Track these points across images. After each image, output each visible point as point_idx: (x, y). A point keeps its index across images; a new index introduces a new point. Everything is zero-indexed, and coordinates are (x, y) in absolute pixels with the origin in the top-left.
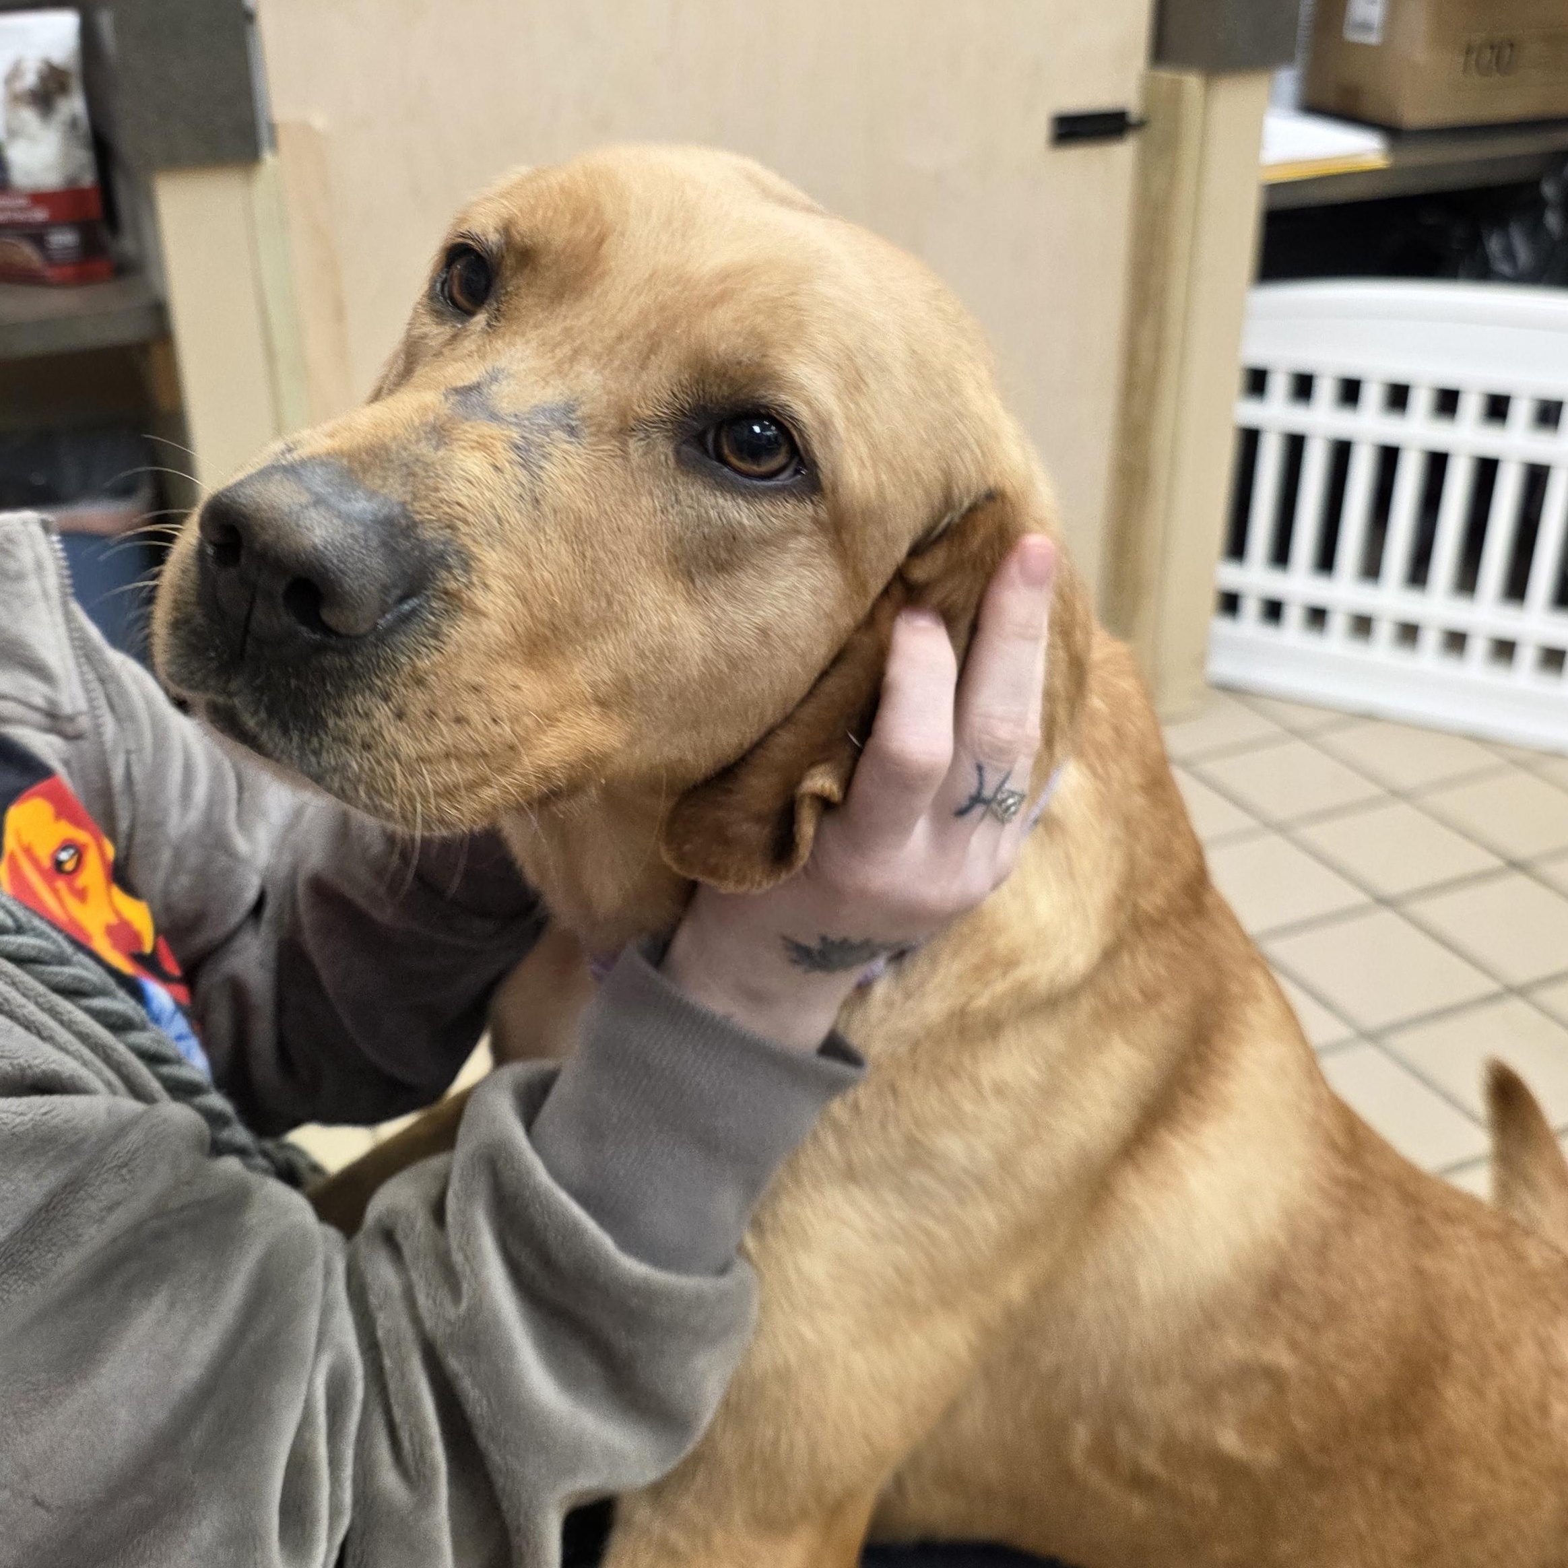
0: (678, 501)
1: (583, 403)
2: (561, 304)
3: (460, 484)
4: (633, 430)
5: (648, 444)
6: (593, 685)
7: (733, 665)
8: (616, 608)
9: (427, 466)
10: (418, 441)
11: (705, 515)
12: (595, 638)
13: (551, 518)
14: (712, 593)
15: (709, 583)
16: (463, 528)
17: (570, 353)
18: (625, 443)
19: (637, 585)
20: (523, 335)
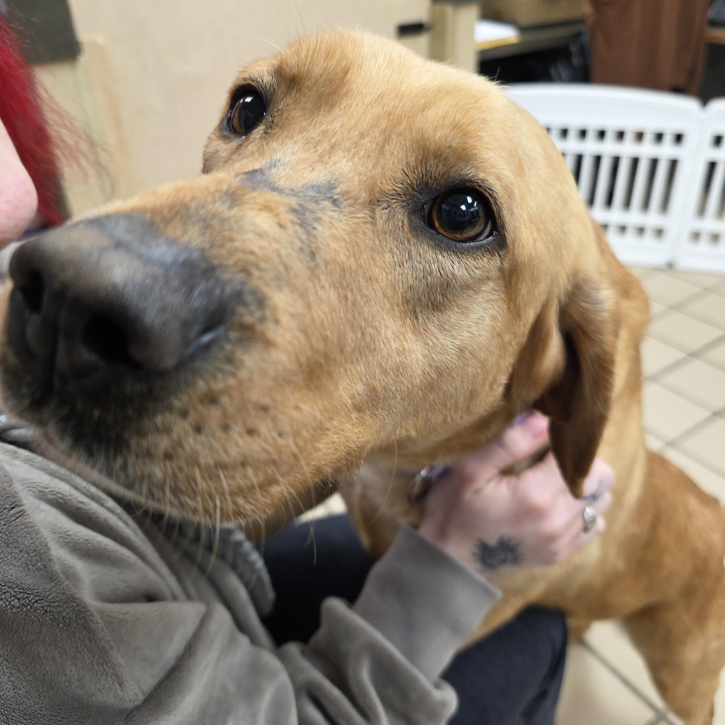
0: (410, 258)
1: (342, 182)
2: (318, 114)
3: (251, 236)
4: (379, 201)
5: (390, 212)
6: (352, 397)
7: (440, 374)
8: (368, 338)
9: (223, 221)
10: (214, 202)
11: (429, 269)
12: (352, 362)
13: (323, 268)
14: (429, 326)
15: (428, 318)
16: (256, 274)
17: (328, 148)
18: (373, 211)
19: (382, 321)
20: (292, 138)
